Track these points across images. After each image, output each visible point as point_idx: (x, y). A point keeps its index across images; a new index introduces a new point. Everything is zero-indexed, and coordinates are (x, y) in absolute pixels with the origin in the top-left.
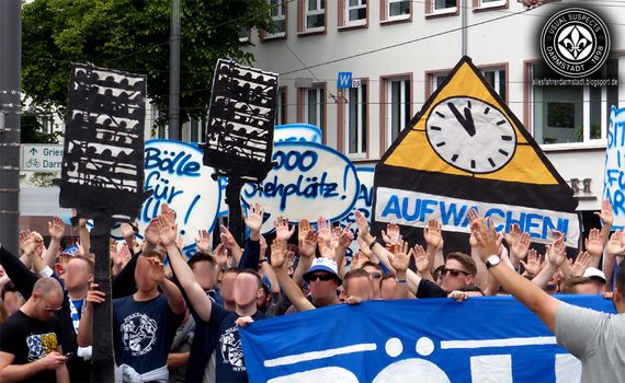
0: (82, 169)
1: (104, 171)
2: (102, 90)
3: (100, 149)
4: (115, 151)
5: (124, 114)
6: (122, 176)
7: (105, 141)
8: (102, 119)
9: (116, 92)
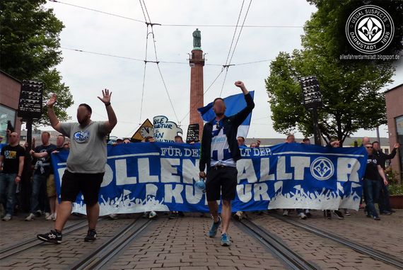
0: (24, 106)
1: (31, 107)
2: (31, 86)
3: (30, 101)
4: (34, 101)
5: (37, 91)
6: (36, 108)
7: (31, 99)
8: (30, 93)
9: (35, 86)
